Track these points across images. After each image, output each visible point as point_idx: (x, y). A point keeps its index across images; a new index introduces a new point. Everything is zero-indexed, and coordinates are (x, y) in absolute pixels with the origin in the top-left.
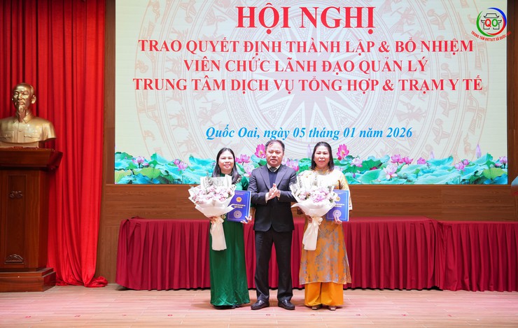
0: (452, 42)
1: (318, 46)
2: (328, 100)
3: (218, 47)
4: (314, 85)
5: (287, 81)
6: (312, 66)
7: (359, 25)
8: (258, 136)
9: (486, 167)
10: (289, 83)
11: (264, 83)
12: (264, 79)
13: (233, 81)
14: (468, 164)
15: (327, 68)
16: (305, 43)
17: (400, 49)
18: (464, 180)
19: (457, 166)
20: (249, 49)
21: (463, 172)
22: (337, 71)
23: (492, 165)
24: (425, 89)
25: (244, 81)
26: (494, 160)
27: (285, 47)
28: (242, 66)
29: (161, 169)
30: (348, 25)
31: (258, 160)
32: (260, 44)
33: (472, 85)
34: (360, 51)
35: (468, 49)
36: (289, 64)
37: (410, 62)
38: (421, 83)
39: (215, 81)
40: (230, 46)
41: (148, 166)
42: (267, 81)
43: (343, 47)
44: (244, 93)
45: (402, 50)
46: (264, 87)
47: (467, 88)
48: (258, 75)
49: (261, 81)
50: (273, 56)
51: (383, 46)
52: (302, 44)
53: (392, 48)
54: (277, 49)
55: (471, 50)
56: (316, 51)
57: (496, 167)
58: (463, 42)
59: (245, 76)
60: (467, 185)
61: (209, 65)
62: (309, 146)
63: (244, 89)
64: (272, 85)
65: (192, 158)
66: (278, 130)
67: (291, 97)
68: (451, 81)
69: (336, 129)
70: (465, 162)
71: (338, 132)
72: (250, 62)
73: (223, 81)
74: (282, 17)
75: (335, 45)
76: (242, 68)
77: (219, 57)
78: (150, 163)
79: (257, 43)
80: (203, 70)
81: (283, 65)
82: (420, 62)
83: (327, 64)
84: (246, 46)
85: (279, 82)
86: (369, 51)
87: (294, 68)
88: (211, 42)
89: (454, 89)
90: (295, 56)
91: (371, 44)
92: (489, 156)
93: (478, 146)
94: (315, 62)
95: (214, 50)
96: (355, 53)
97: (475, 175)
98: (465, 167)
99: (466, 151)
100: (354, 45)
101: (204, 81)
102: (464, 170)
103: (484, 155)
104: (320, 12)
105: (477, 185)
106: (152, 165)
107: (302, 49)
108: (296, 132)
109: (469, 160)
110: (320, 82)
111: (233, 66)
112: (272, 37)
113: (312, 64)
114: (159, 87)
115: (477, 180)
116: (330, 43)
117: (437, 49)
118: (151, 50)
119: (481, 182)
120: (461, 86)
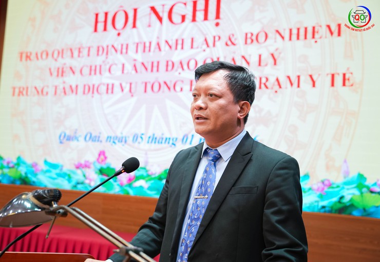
0: (314, 28)
1: (163, 44)
2: (169, 103)
3: (76, 53)
4: (156, 87)
5: (131, 84)
6: (154, 67)
7: (206, 18)
8: (101, 141)
9: (357, 192)
10: (133, 86)
11: (110, 87)
12: (110, 82)
13: (85, 86)
14: (330, 185)
15: (170, 68)
16: (150, 43)
17: (249, 41)
18: (323, 207)
19: (315, 187)
20: (100, 52)
21: (323, 196)
22: (180, 70)
23: (364, 190)
24: (277, 87)
25: (94, 86)
26: (369, 182)
27: (132, 48)
28: (93, 70)
29: (22, 170)
30: (194, 20)
31: (99, 166)
32: (110, 47)
33: (339, 80)
34: (205, 46)
35: (336, 33)
36: (135, 66)
37: (260, 56)
38: (272, 80)
39: (71, 86)
40: (85, 52)
41: (13, 167)
42: (113, 85)
43: (187, 44)
44: (93, 97)
45: (252, 41)
46: (110, 91)
47: (333, 85)
48: (106, 78)
49: (108, 85)
50: (120, 58)
51: (230, 39)
52: (147, 45)
53: (240, 40)
54: (124, 51)
55: (339, 34)
56: (160, 50)
57: (372, 192)
58: (329, 27)
59: (95, 80)
60: (327, 214)
61: (67, 70)
62: (146, 154)
63: (93, 93)
64: (117, 89)
65: (46, 161)
66: (119, 135)
67: (134, 100)
68: (311, 76)
69: (174, 136)
70: (326, 183)
71: (177, 139)
72: (100, 66)
73: (77, 86)
74: (132, 19)
75: (180, 42)
76: (93, 72)
77: (76, 63)
78: (16, 164)
79: (108, 46)
80: (62, 75)
81: (129, 67)
82: (272, 55)
83: (170, 64)
84: (98, 51)
85: (124, 85)
86: (214, 45)
87: (138, 69)
88: (71, 50)
89: (314, 86)
90: (140, 57)
91: (217, 38)
92: (361, 177)
93: (345, 161)
94: (158, 63)
95: (72, 56)
96: (199, 50)
97: (339, 202)
98: (326, 190)
99: (328, 168)
100: (199, 40)
101: (61, 87)
102: (325, 194)
103: (353, 174)
104: (167, 9)
105: (343, 215)
106: (16, 167)
107: (147, 49)
108: (135, 138)
109: (332, 180)
110: (162, 84)
111: (86, 71)
112: (122, 39)
113: (155, 64)
114: (29, 93)
115: (343, 209)
116: (174, 42)
117: (294, 37)
118: (26, 60)
119: (348, 212)
120: (323, 81)
